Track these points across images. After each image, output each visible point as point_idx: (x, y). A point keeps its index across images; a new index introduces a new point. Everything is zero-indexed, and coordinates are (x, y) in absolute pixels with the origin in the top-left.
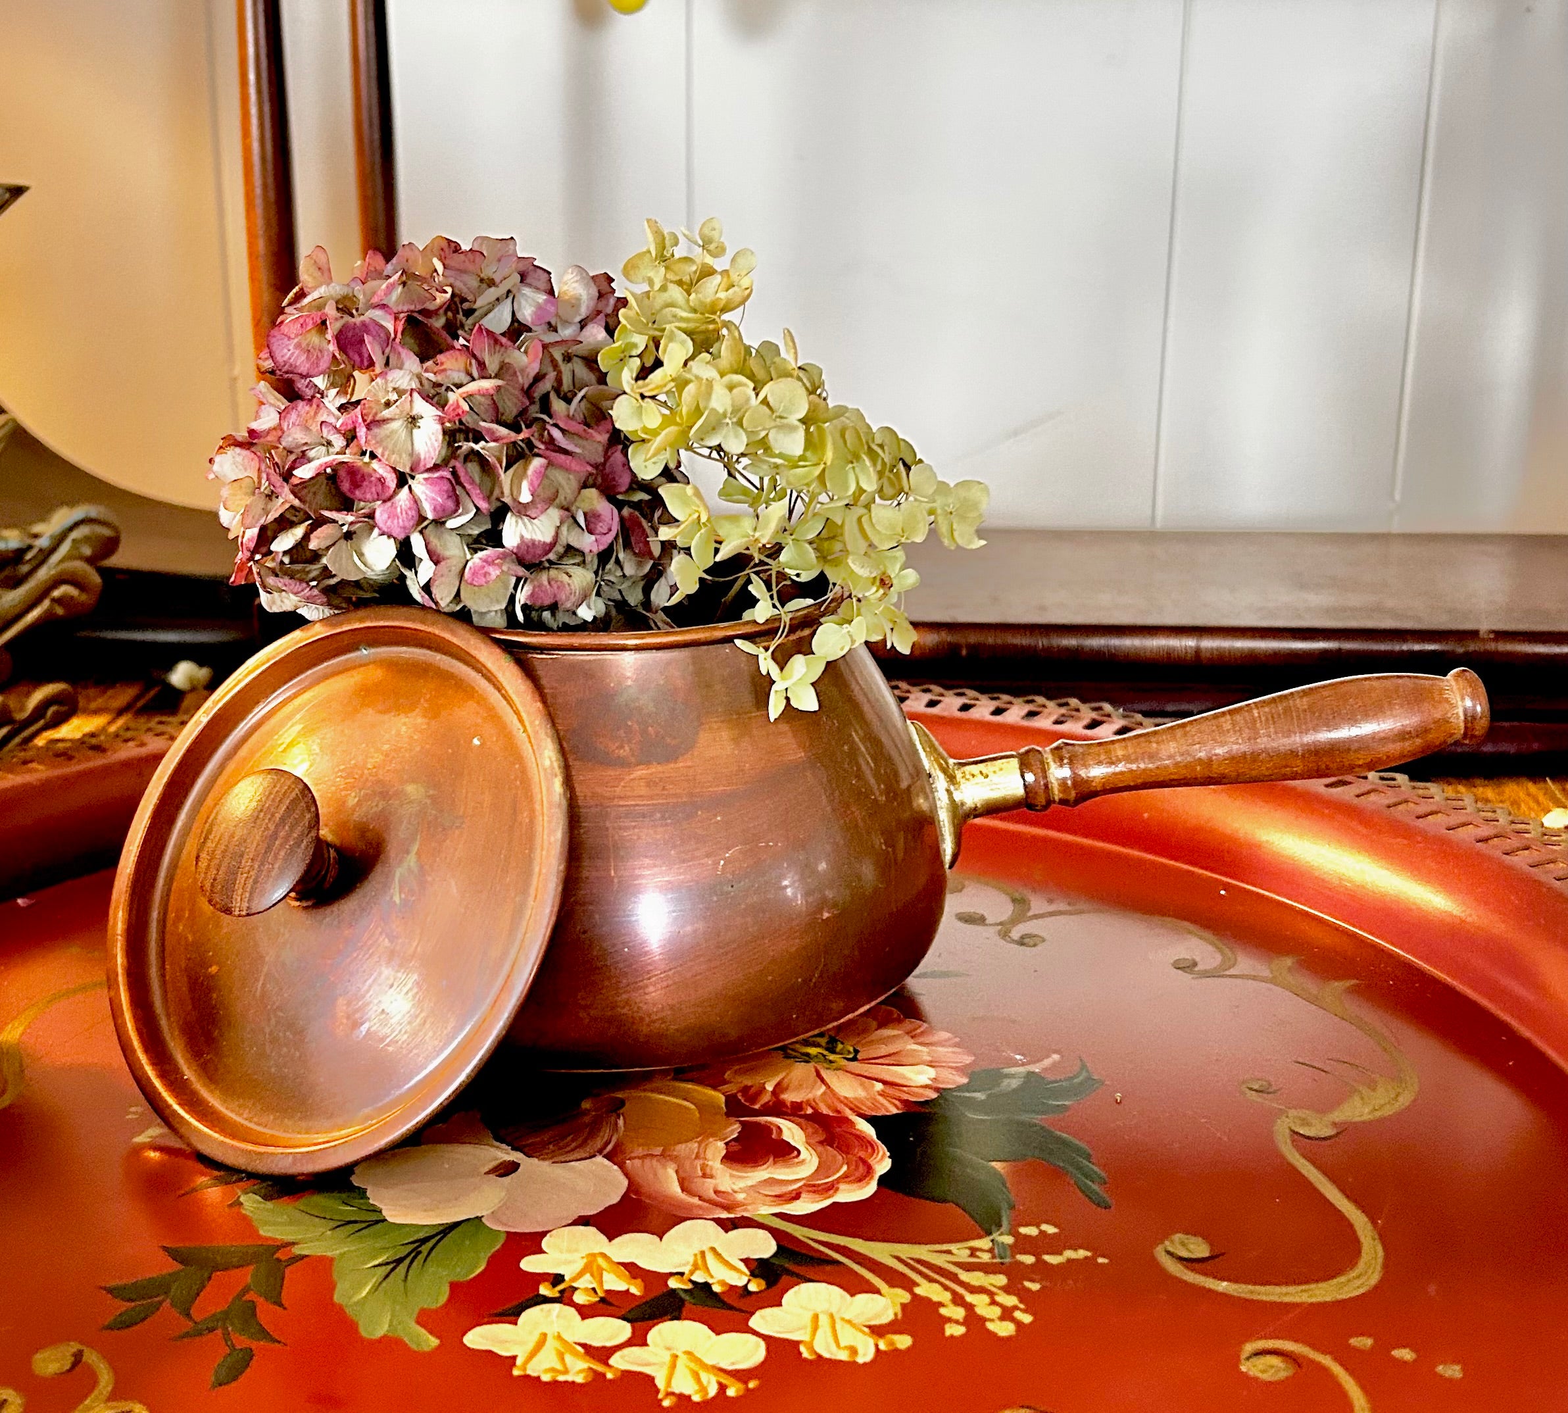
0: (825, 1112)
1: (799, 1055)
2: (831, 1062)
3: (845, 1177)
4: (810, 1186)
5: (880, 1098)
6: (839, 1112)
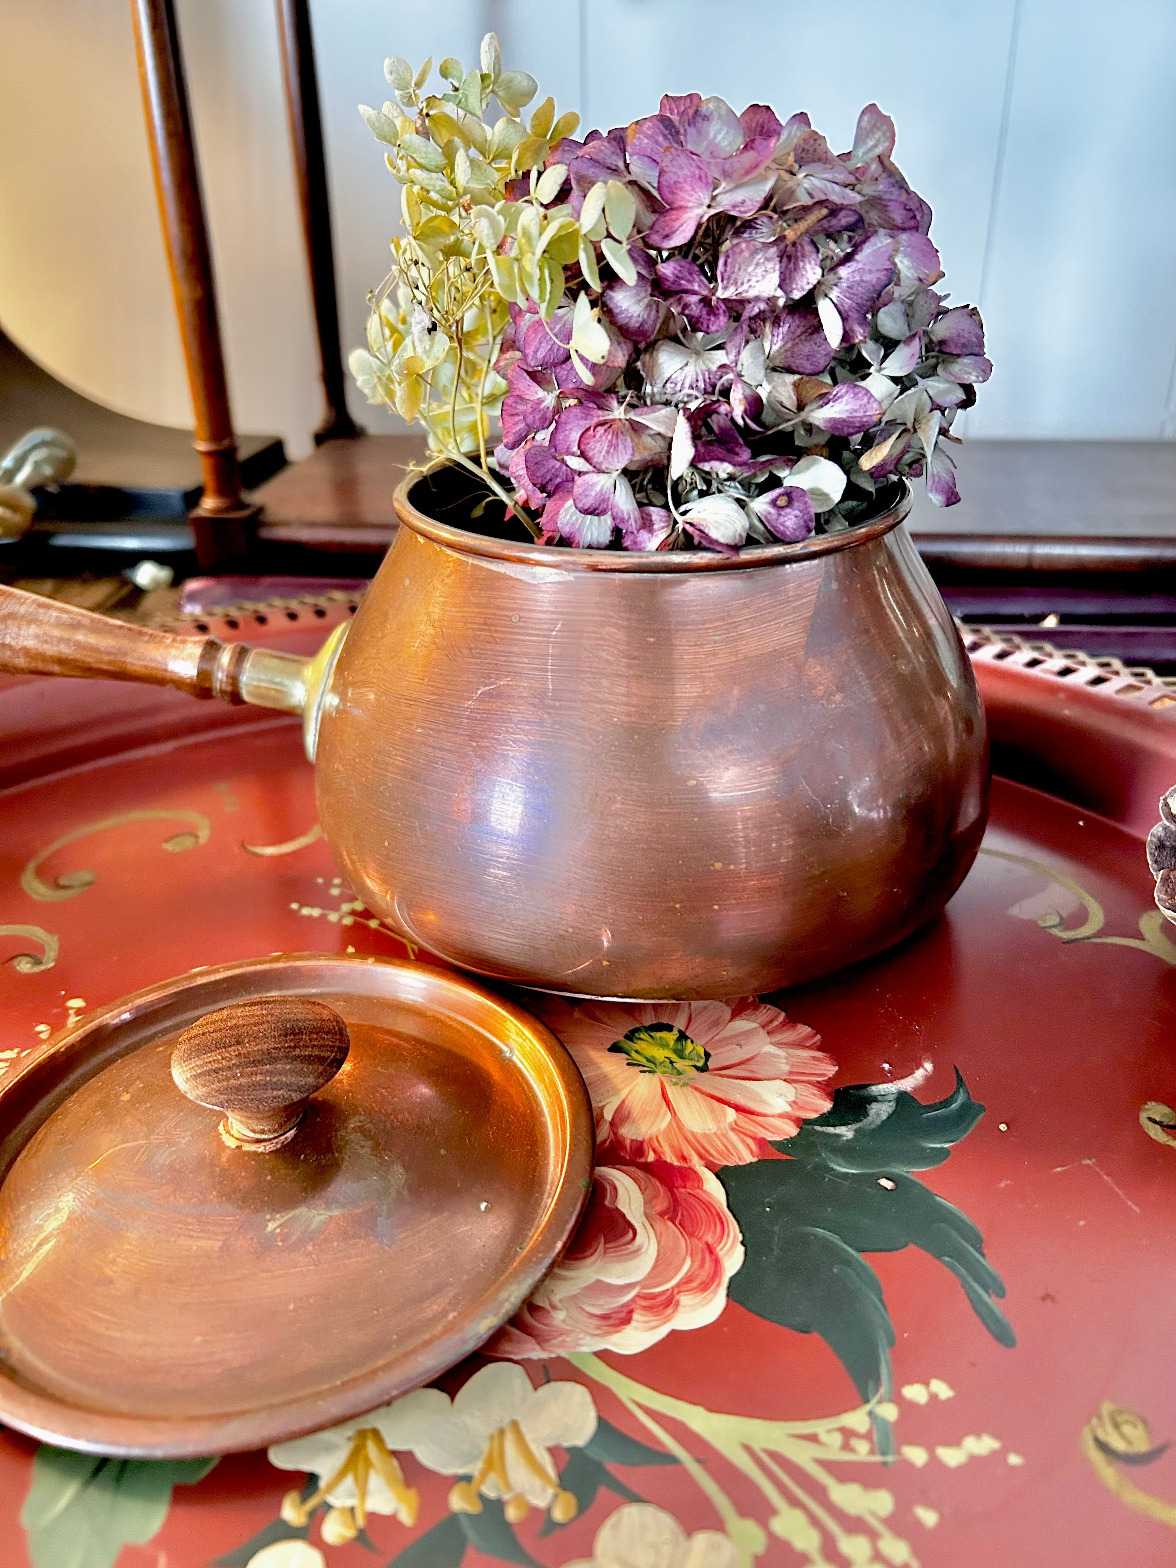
0: (669, 1161)
1: (644, 1062)
2: (679, 1073)
3: (688, 1280)
4: (645, 1297)
5: (733, 1136)
6: (684, 1158)
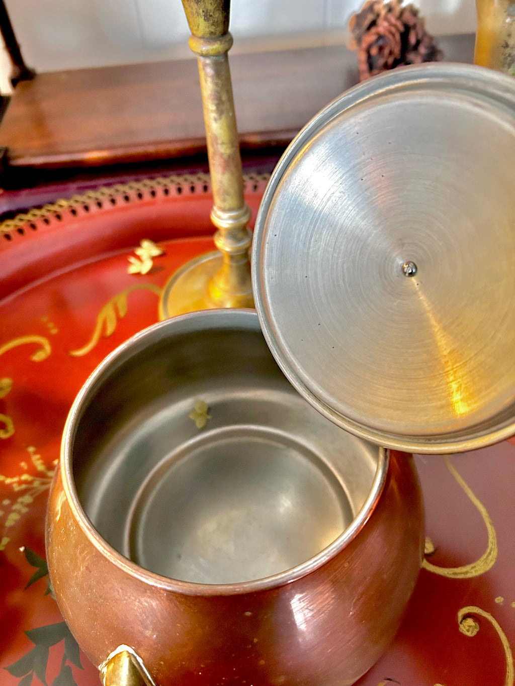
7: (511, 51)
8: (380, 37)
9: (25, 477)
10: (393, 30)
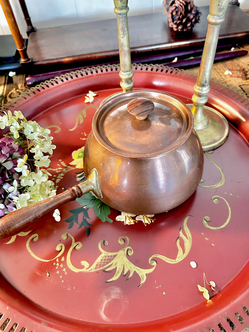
7: (220, 7)
8: (176, 7)
9: (60, 168)
10: (182, 4)
